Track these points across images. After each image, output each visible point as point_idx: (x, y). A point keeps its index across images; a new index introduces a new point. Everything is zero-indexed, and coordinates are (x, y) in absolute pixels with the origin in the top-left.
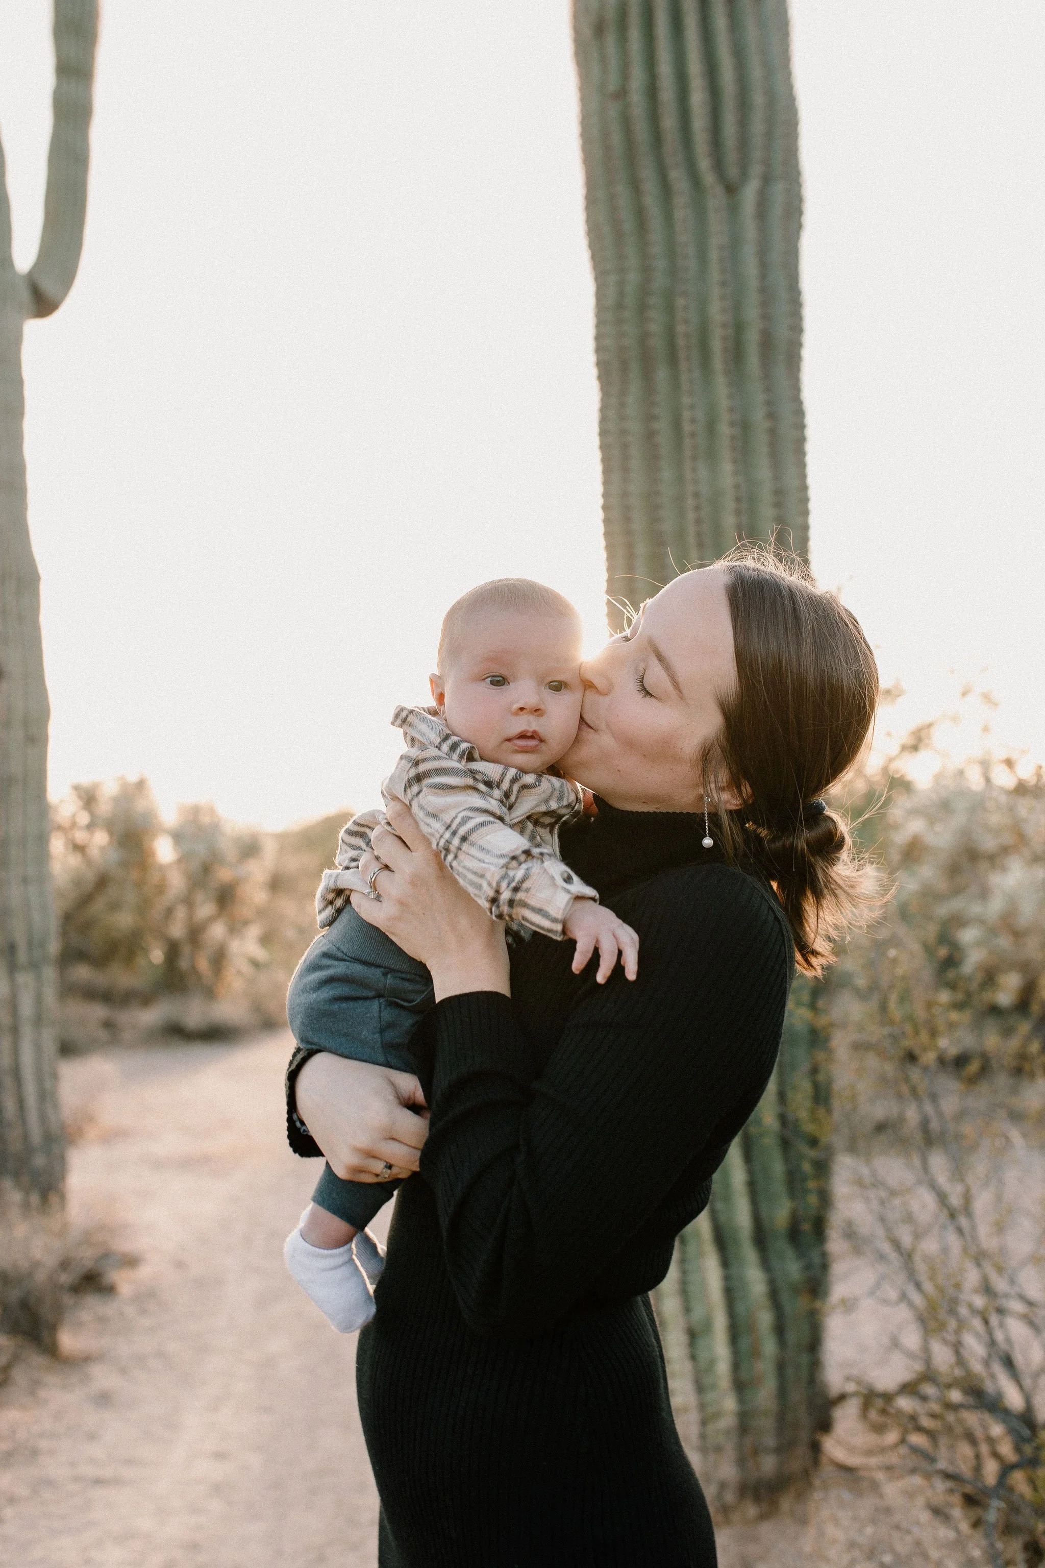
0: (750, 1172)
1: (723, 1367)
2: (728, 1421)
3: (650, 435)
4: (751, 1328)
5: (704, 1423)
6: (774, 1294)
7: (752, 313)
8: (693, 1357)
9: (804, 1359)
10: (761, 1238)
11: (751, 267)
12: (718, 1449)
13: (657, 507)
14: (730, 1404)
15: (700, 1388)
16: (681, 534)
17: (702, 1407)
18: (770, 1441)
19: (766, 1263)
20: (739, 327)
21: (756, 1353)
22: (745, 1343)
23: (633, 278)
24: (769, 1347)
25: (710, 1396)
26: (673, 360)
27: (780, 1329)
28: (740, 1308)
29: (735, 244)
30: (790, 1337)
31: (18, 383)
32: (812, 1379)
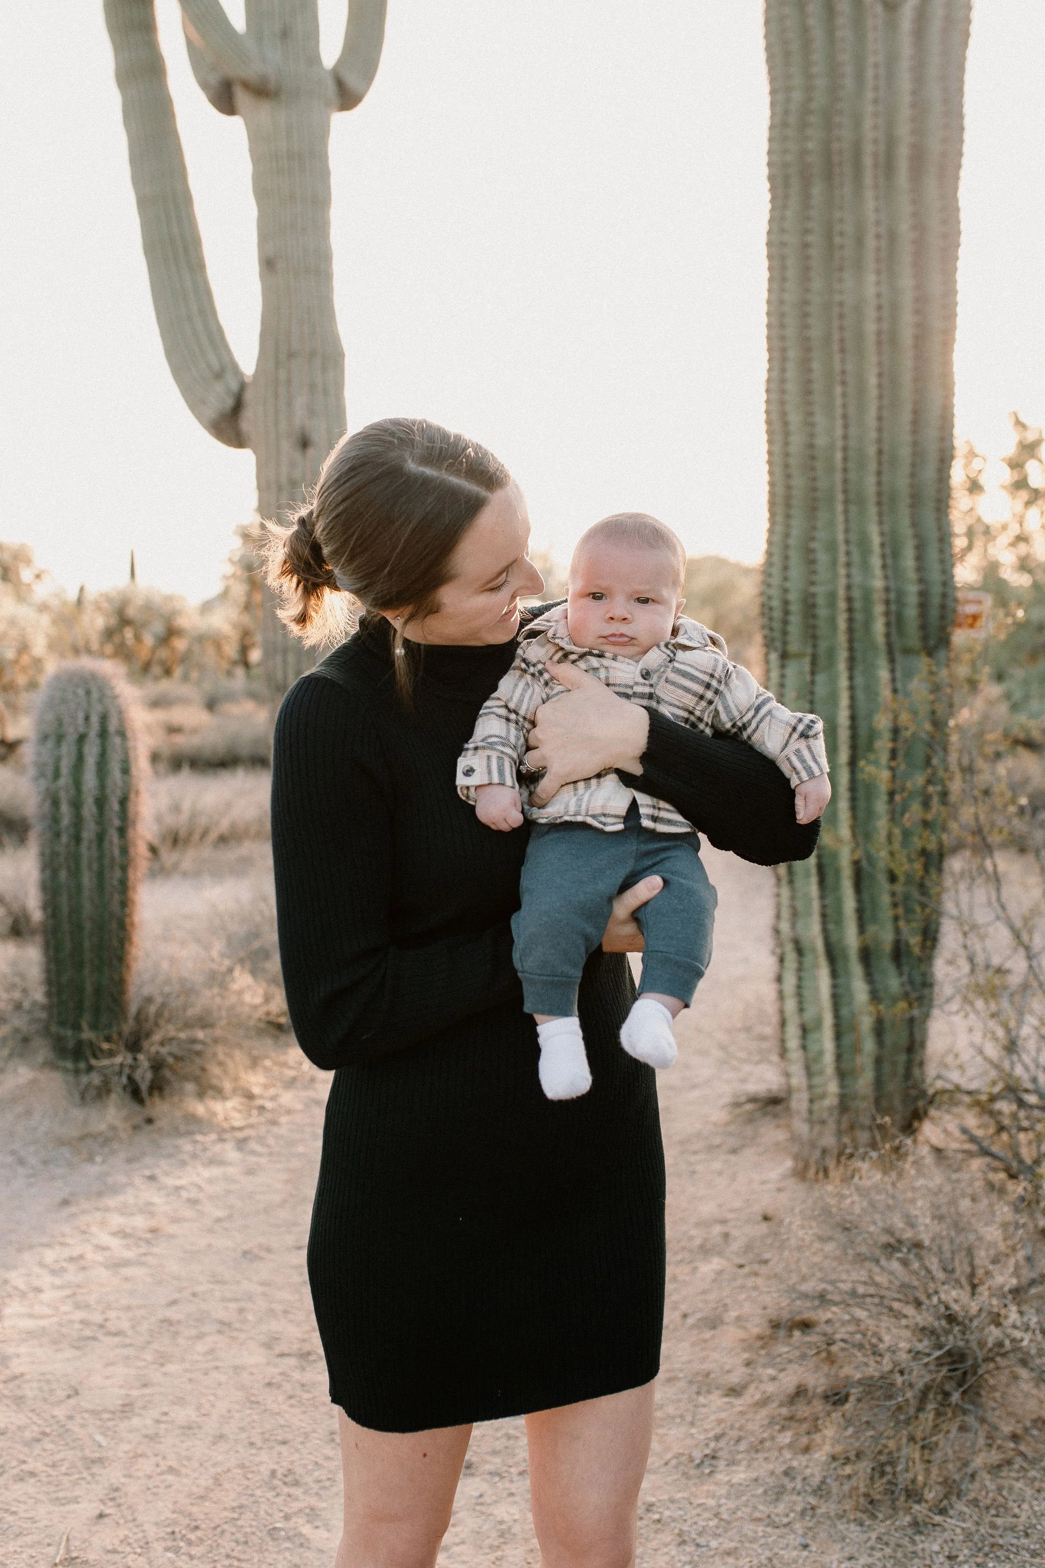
0: (859, 901)
1: (829, 1058)
2: (831, 1101)
4: (854, 1028)
5: (811, 1101)
7: (904, 130)
8: (804, 1047)
9: (902, 1058)
10: (866, 955)
11: (905, 83)
12: (823, 1122)
13: (806, 315)
14: (833, 1087)
15: (809, 1072)
16: (827, 339)
17: (810, 1087)
18: (865, 1120)
19: (869, 976)
20: (891, 142)
21: (857, 1049)
22: (847, 1040)
23: (797, 96)
24: (869, 1045)
25: (817, 1080)
26: (829, 176)
27: (880, 1031)
28: (844, 1012)
29: (892, 60)
30: (889, 1039)
31: (325, 174)
32: (908, 1075)
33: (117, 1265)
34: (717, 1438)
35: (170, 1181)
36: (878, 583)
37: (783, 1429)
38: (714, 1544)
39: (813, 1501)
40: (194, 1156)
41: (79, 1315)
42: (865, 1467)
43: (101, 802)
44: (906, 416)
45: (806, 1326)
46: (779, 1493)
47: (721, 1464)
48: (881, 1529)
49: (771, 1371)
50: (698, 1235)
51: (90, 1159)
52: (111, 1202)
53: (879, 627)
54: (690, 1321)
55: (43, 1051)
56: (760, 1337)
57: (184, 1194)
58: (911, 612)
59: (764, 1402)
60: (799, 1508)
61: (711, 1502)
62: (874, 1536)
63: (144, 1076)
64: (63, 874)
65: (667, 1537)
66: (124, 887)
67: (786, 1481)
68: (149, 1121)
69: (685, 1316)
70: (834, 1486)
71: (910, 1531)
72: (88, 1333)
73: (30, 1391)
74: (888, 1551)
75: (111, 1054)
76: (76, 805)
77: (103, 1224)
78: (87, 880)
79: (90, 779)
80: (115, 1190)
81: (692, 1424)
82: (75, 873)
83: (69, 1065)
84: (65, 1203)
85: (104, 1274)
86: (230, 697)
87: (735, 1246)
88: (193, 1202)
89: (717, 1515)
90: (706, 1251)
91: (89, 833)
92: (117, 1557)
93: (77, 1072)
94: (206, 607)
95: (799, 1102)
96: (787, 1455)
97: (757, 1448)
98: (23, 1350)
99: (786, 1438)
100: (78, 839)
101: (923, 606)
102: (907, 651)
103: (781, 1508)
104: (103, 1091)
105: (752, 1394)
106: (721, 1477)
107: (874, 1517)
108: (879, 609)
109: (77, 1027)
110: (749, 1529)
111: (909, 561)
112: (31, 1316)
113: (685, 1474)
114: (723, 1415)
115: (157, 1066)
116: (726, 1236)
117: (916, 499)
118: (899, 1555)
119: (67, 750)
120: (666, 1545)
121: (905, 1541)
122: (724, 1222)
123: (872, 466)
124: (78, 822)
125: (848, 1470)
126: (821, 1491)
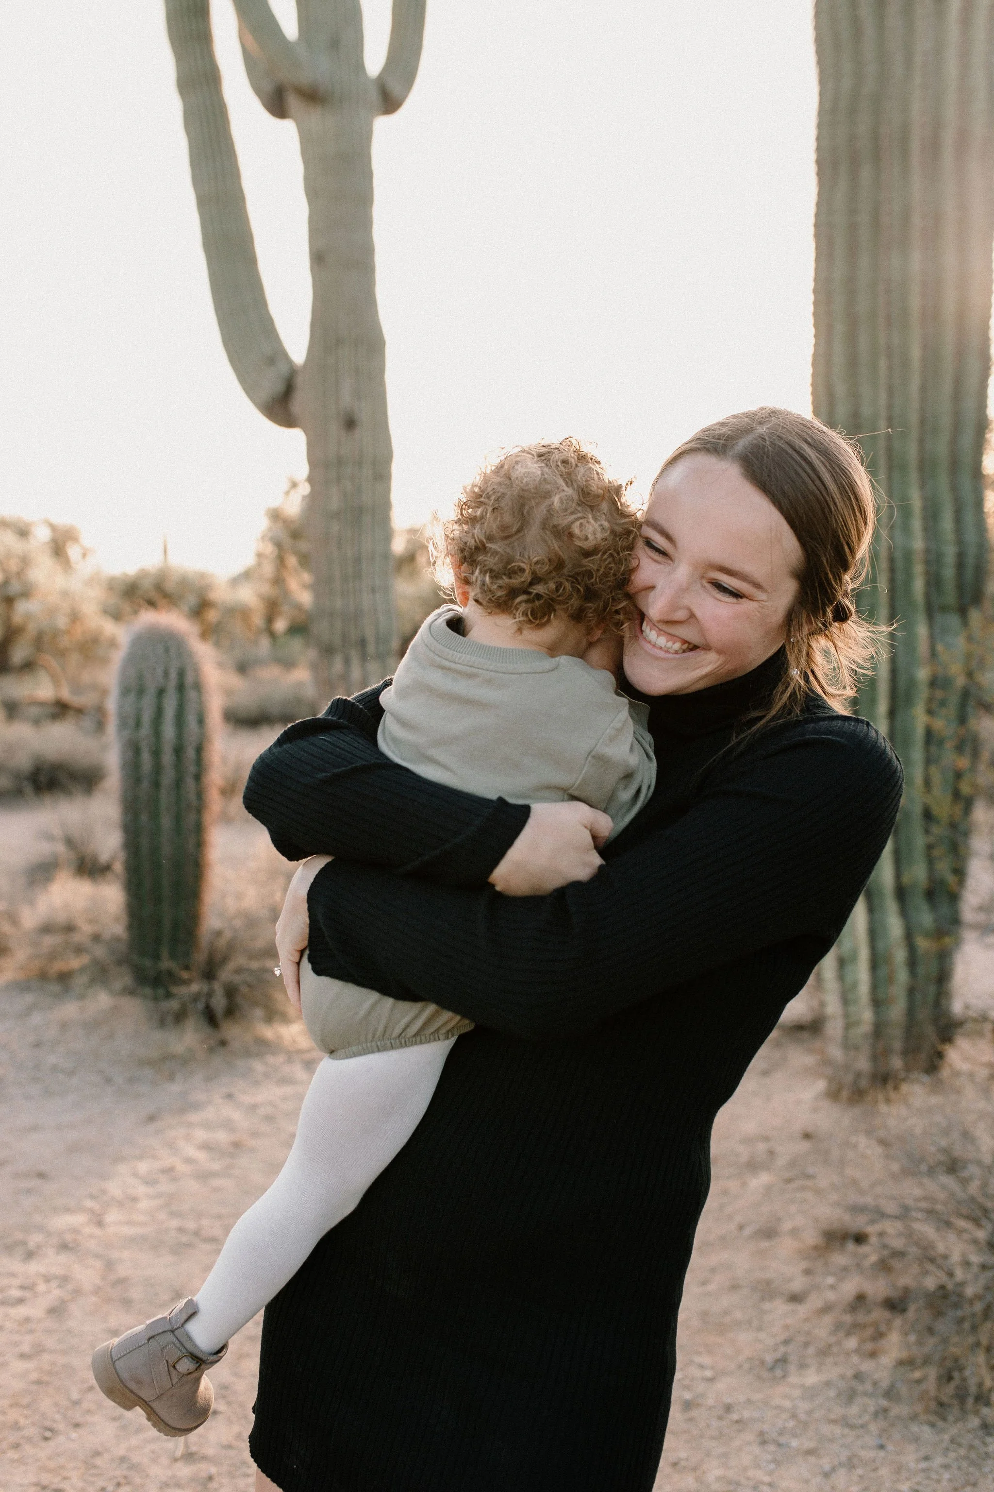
1: (864, 989)
2: (866, 1028)
3: (853, 227)
4: (889, 960)
5: (847, 1028)
6: (909, 937)
8: (840, 979)
9: (932, 989)
10: (901, 893)
12: (857, 1048)
14: (867, 1015)
15: (846, 1001)
16: (874, 314)
17: (846, 1015)
18: (898, 1045)
19: (904, 913)
21: (891, 979)
22: (883, 972)
23: (847, 84)
24: (902, 976)
25: (852, 1009)
27: (912, 963)
28: (880, 945)
30: (921, 970)
31: (367, 174)
32: (937, 1003)
33: (204, 1176)
34: (786, 1342)
35: (247, 1099)
36: (918, 544)
37: (848, 1334)
38: (794, 1443)
39: (884, 1403)
40: (267, 1076)
41: (175, 1223)
42: (932, 1373)
43: (179, 750)
44: (947, 387)
45: (860, 1239)
46: (850, 1396)
47: (792, 1368)
48: (954, 1430)
49: (830, 1280)
50: (744, 1153)
51: (171, 1078)
52: (194, 1117)
53: (919, 586)
54: (747, 1231)
55: (124, 978)
56: (816, 1248)
57: (262, 1111)
58: (949, 573)
59: (826, 1309)
60: (872, 1409)
61: (787, 1404)
62: (946, 1437)
63: (219, 1002)
64: (144, 818)
65: (749, 1436)
66: (199, 830)
67: (854, 1383)
68: (223, 1043)
69: (741, 1227)
70: (904, 1390)
71: (980, 1433)
72: (184, 1239)
73: (136, 1293)
74: (962, 1452)
75: (187, 982)
76: (156, 754)
77: (188, 1138)
78: (166, 822)
79: (169, 731)
80: (197, 1107)
81: (760, 1329)
82: (155, 816)
83: (148, 991)
84: (152, 1118)
85: (193, 1185)
86: (259, 662)
87: (781, 1162)
88: (269, 1119)
89: (794, 1416)
90: (753, 1166)
91: (168, 778)
92: (232, 1453)
93: (156, 999)
94: (235, 581)
95: (834, 1028)
96: (855, 1359)
97: (824, 1352)
98: (126, 1254)
99: (852, 1343)
100: (156, 784)
101: (960, 565)
102: (944, 609)
103: (854, 1410)
104: (179, 1017)
105: (815, 1301)
106: (793, 1379)
107: (944, 1419)
108: (919, 569)
109: (156, 957)
110: (826, 1429)
111: (947, 524)
112: (130, 1223)
113: (759, 1378)
114: (789, 1321)
115: (231, 992)
116: (771, 1153)
117: (955, 465)
118: (973, 1455)
119: (148, 703)
120: (749, 1443)
121: (977, 1443)
122: (766, 1139)
123: (914, 434)
124: (158, 768)
125: (917, 1374)
126: (890, 1393)
